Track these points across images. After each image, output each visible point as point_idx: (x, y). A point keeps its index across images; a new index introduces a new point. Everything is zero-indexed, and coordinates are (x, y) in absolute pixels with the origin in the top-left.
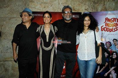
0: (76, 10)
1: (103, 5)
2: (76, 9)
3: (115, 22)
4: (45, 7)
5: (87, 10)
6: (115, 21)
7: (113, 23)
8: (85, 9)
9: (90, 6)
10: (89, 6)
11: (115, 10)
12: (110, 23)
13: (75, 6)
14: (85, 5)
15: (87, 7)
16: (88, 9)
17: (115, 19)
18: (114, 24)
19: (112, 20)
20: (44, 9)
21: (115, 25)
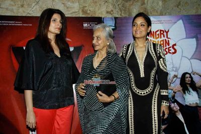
0: (89, 14)
1: (142, 5)
2: (89, 12)
3: (163, 38)
4: (22, 6)
5: (110, 13)
6: (162, 35)
7: (159, 39)
8: (107, 12)
9: (117, 6)
10: (114, 5)
11: (162, 15)
12: (155, 40)
13: (86, 5)
14: (106, 4)
15: (110, 8)
16: (112, 11)
17: (162, 32)
18: (161, 41)
19: (157, 33)
20: (21, 10)
21: (163, 44)
